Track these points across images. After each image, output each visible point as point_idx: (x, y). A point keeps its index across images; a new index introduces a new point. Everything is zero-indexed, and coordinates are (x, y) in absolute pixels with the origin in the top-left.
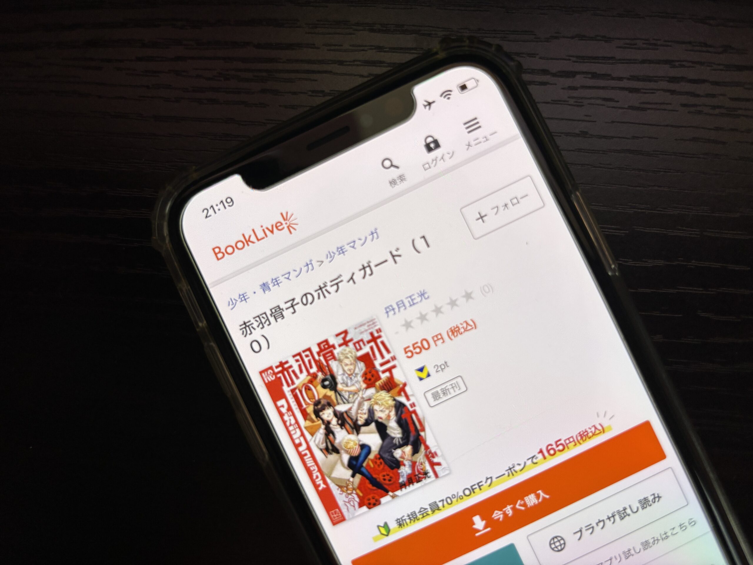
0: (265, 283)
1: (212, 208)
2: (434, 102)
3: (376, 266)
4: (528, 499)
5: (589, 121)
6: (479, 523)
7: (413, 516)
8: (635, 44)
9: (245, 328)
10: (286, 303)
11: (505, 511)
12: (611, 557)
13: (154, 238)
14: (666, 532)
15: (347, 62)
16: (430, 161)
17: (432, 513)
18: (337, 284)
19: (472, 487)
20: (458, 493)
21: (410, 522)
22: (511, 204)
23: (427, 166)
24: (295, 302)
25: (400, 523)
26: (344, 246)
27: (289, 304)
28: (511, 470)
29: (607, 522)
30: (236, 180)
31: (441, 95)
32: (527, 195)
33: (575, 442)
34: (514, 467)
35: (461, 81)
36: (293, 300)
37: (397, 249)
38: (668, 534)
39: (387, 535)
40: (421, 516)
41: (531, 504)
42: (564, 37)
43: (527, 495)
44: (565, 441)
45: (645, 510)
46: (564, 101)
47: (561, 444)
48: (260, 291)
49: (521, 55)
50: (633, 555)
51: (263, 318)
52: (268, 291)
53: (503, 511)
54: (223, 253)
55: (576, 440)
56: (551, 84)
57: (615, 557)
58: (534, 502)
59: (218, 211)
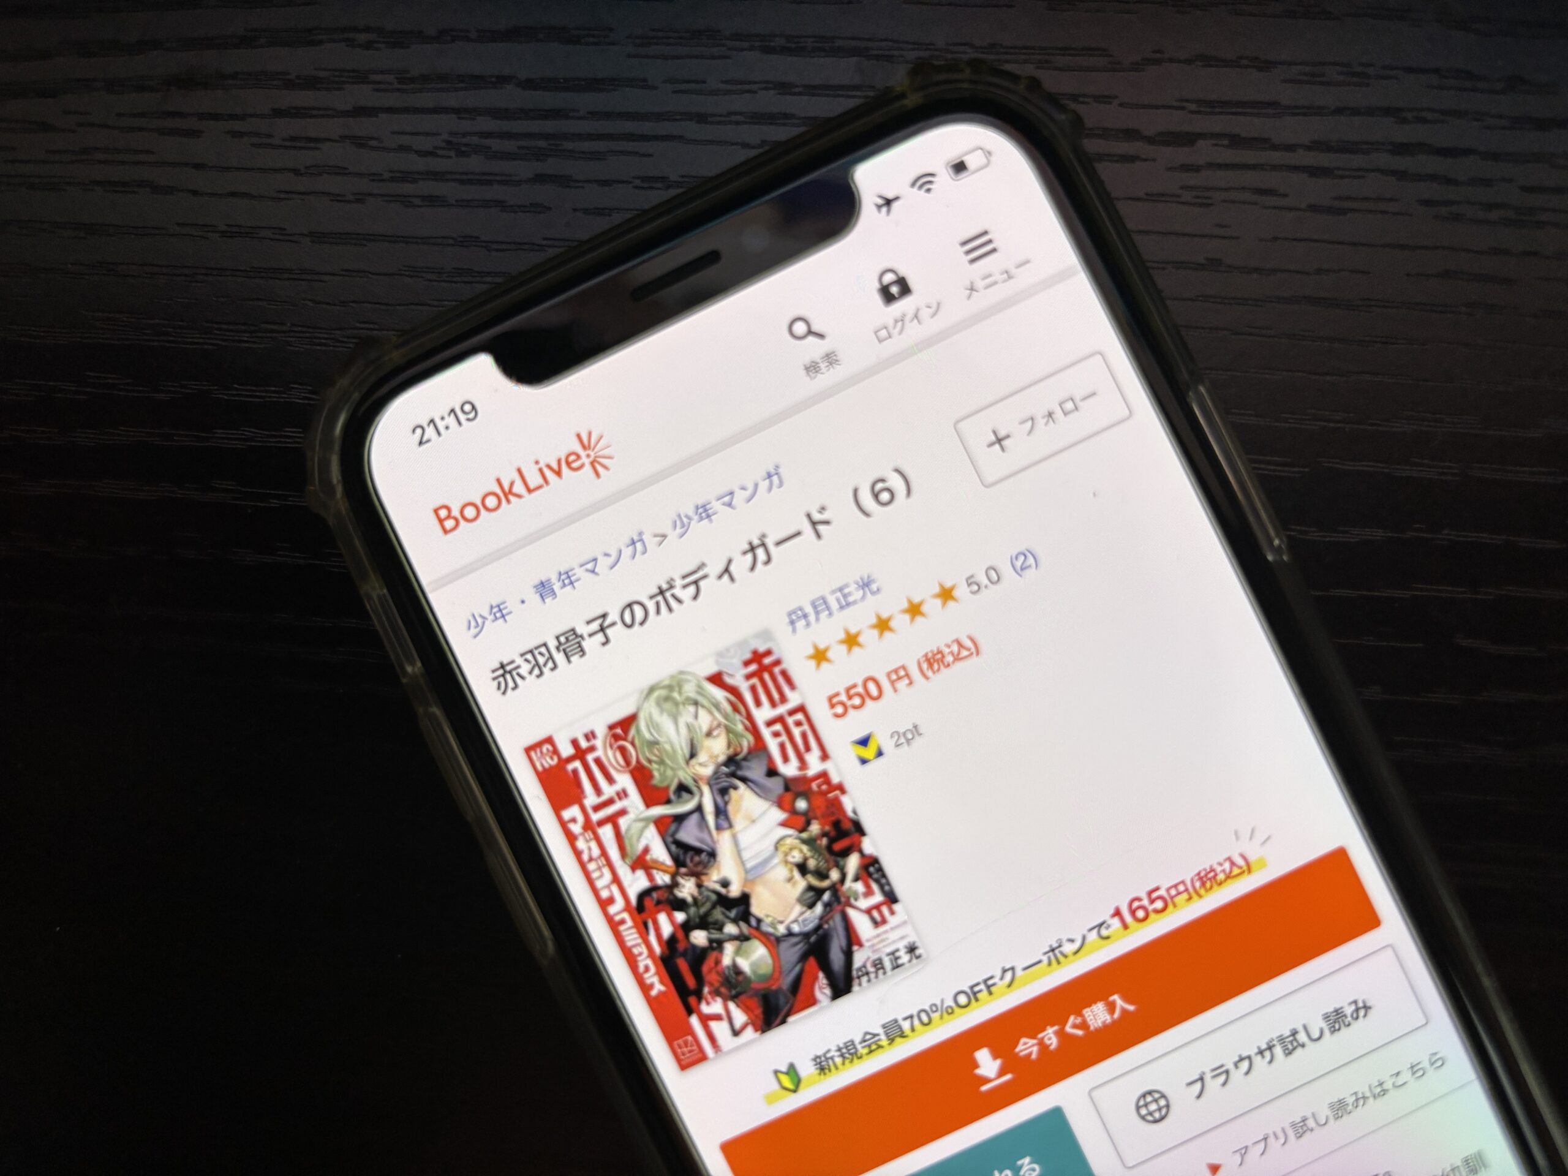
0: (543, 581)
1: (432, 425)
2: (897, 198)
3: (778, 543)
4: (1090, 1013)
5: (1224, 238)
6: (987, 1064)
7: (849, 1050)
8: (1322, 75)
9: (503, 675)
10: (588, 623)
11: (1042, 1039)
12: (1266, 1134)
13: (311, 487)
14: (1381, 1081)
15: (714, 115)
16: (891, 323)
17: (890, 1044)
18: (696, 582)
19: (972, 987)
20: (942, 1001)
21: (843, 1064)
22: (1061, 412)
23: (883, 333)
24: (608, 621)
25: (821, 1066)
26: (710, 503)
27: (595, 626)
28: (1055, 953)
29: (1257, 1060)
30: (482, 366)
31: (913, 184)
32: (1094, 394)
33: (1189, 894)
34: (1060, 946)
35: (953, 154)
36: (604, 616)
37: (823, 509)
38: (1385, 1086)
39: (795, 1091)
40: (866, 1051)
41: (1097, 1023)
42: (1171, 60)
43: (1089, 1005)
44: (1168, 890)
45: (1336, 1034)
46: (1172, 196)
47: (1160, 897)
48: (534, 598)
49: (1082, 99)
50: (1312, 1130)
51: (541, 654)
52: (551, 598)
53: (1038, 1039)
54: (456, 519)
55: (1191, 890)
56: (1146, 160)
57: (1275, 1134)
58: (1103, 1019)
59: (445, 430)
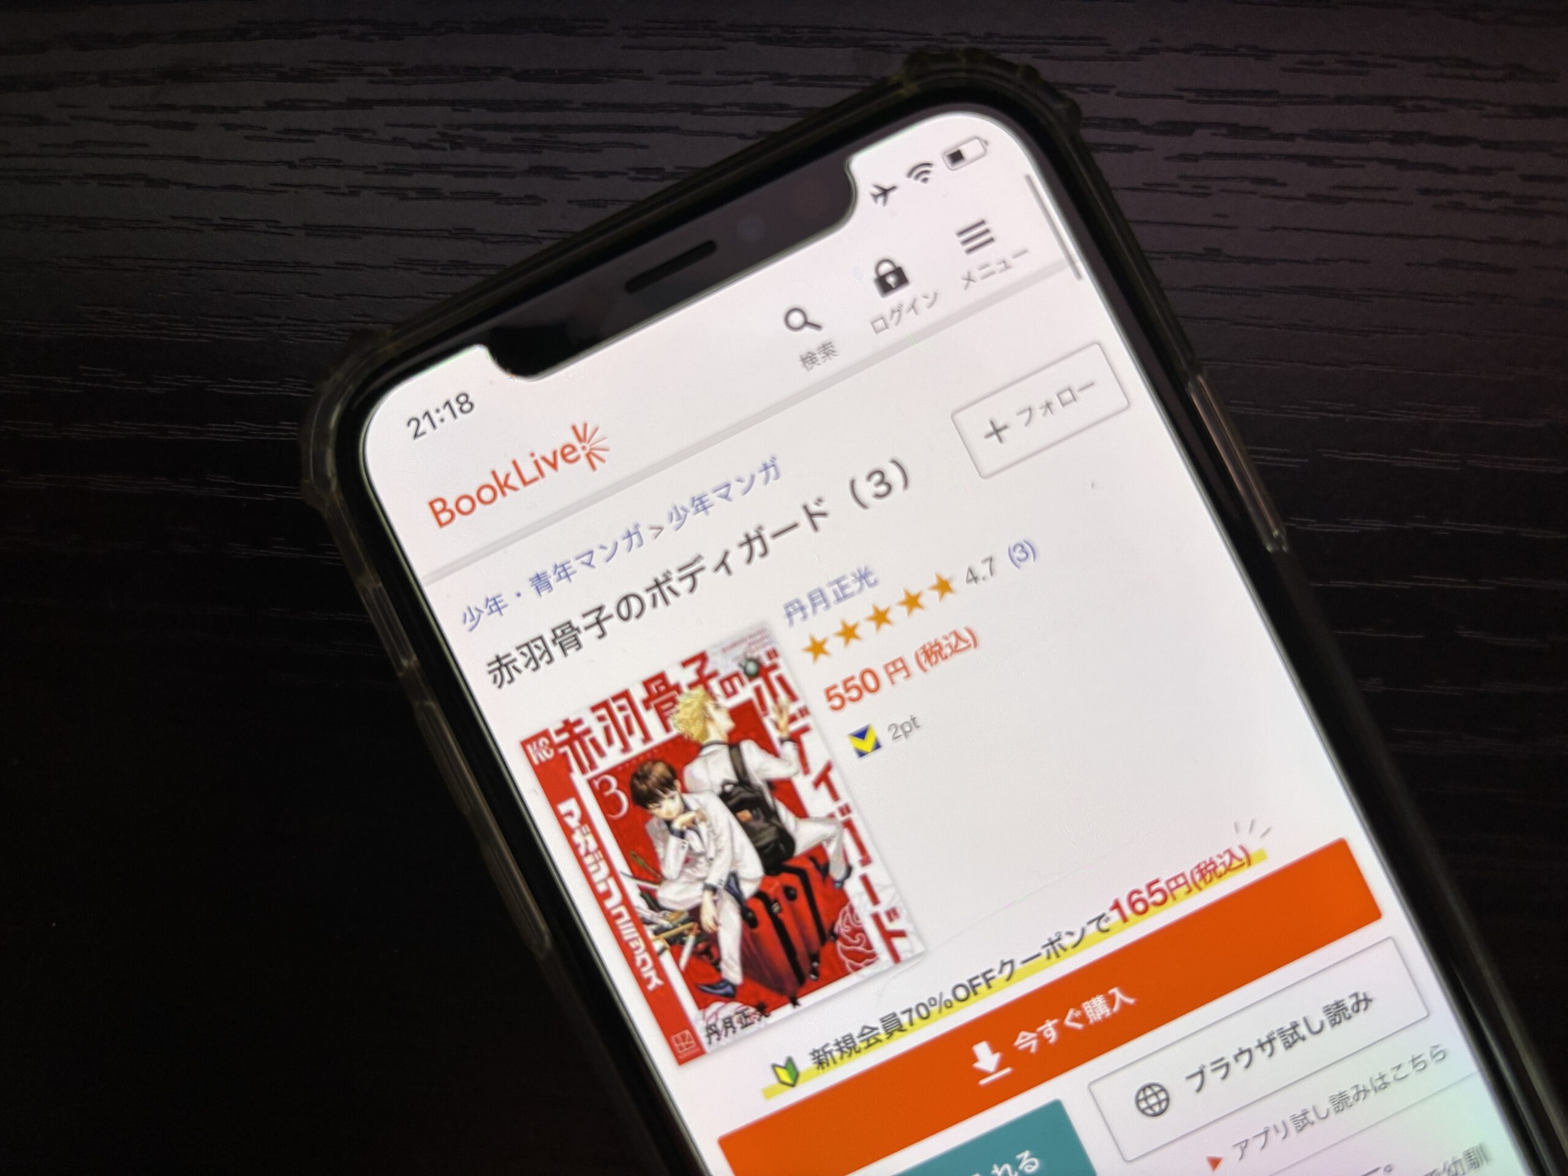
0: (539, 573)
1: (427, 418)
2: (893, 188)
3: (775, 536)
4: (1089, 1007)
5: (1223, 227)
6: (986, 1058)
7: (847, 1044)
8: (1322, 63)
9: (499, 669)
10: (585, 615)
11: (1042, 1032)
12: (1267, 1127)
13: (307, 481)
14: (1383, 1074)
15: (708, 106)
16: (887, 313)
17: (888, 1038)
18: (692, 575)
19: (971, 981)
20: (941, 995)
21: (842, 1058)
22: (1059, 402)
23: (880, 323)
24: (604, 615)
25: (819, 1060)
26: (706, 495)
27: (591, 619)
28: (1054, 947)
29: (1258, 1053)
30: (477, 358)
31: (910, 174)
32: (1092, 384)
33: (1189, 886)
34: (1059, 939)
35: (950, 143)
36: (600, 609)
37: (819, 501)
38: (1386, 1079)
39: (793, 1085)
40: (864, 1044)
41: (1097, 1016)
42: (1169, 49)
43: (1089, 999)
44: (1168, 882)
45: (1337, 1027)
46: (1169, 185)
47: (1160, 890)
48: (530, 592)
49: (1079, 89)
50: (1312, 1123)
51: (537, 647)
52: (546, 591)
53: (1038, 1033)
54: (451, 512)
55: (1191, 882)
56: (1143, 150)
57: (1276, 1128)
58: (1103, 1013)
59: (440, 423)
